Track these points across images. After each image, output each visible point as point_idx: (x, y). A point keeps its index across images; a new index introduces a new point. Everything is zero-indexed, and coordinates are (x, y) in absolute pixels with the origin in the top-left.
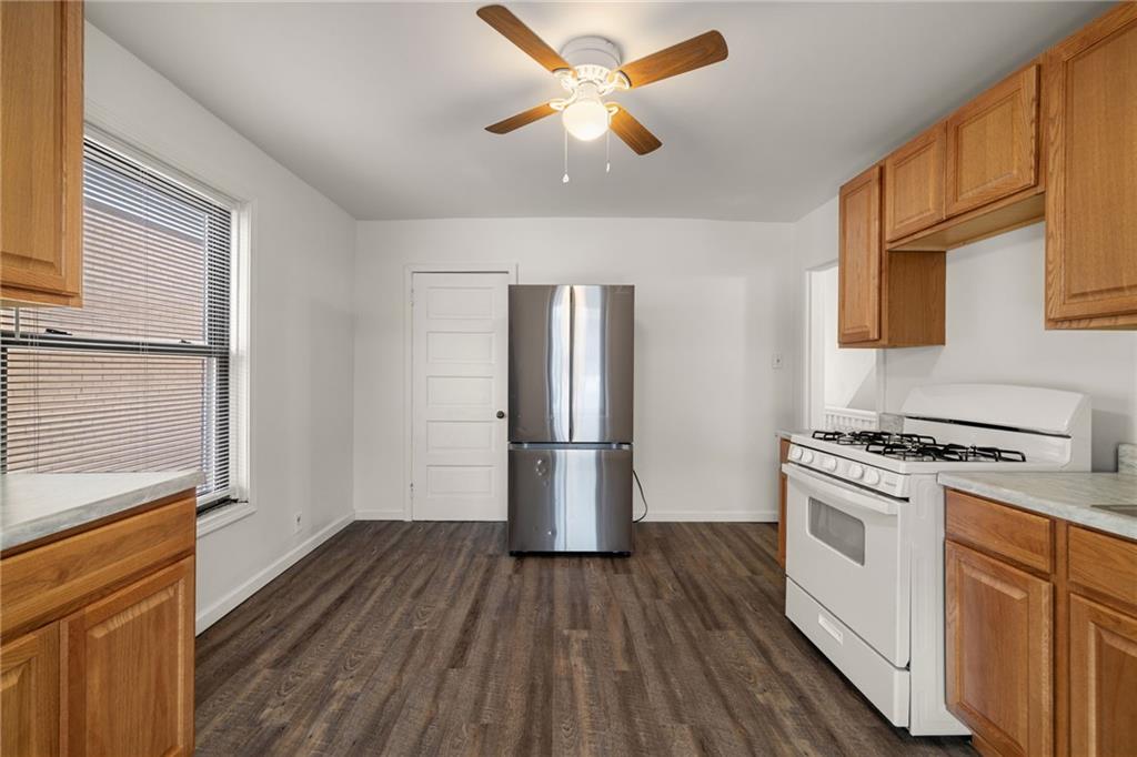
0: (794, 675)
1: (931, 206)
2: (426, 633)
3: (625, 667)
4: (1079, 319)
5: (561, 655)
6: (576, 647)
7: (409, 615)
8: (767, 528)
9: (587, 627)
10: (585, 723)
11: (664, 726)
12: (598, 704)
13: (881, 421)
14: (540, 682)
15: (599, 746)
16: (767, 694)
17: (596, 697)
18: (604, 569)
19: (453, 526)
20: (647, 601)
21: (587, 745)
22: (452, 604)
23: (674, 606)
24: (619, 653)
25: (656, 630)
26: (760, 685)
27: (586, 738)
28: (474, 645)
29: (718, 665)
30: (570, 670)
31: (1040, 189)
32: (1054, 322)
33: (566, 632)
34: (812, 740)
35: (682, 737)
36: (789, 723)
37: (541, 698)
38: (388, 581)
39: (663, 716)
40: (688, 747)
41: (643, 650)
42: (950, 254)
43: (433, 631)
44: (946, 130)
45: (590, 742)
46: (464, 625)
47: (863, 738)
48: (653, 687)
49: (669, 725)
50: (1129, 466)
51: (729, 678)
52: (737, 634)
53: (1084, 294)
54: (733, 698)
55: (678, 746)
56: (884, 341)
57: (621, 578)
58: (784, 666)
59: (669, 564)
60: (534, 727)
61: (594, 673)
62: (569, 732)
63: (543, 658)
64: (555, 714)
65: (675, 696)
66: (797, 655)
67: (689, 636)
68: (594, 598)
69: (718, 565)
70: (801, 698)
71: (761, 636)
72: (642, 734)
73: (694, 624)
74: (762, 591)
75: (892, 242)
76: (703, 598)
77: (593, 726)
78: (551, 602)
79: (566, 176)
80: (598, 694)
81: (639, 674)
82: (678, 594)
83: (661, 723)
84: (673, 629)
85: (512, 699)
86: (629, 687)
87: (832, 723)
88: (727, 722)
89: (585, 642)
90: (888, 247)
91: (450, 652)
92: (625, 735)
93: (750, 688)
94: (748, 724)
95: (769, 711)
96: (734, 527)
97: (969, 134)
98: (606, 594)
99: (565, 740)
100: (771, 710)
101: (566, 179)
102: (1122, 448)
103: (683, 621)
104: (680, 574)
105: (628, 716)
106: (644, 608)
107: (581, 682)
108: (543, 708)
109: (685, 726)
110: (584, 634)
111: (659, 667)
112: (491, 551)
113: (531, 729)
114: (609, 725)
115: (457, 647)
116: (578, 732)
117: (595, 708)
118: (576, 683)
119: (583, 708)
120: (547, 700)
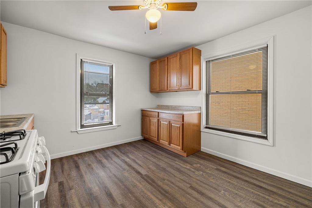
10: (146, 191)
11: (126, 201)
14: (167, 195)
15: (139, 188)
21: (141, 187)
27: (143, 188)
35: (120, 200)
37: (162, 191)
40: (118, 198)
49: (124, 202)
55: (120, 198)
62: (147, 187)
63: (176, 203)
64: (154, 189)
72: (131, 196)
80: (149, 200)
83: (127, 201)
85: (167, 187)
92: (134, 193)
105: (137, 198)
107: (157, 202)
108: (159, 189)
109: (120, 204)
114: (140, 194)
116: (146, 188)
117: (147, 196)
118: (158, 200)
119: (149, 194)
120: (159, 191)
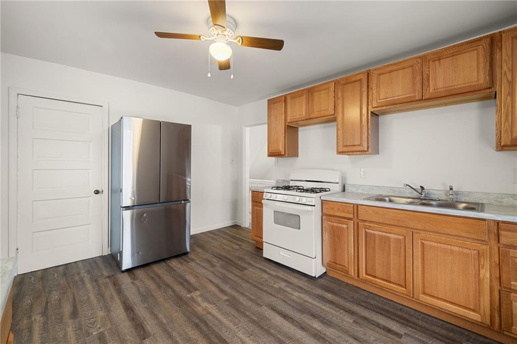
0: (278, 274)
1: (304, 114)
2: (106, 332)
3: (226, 298)
4: (345, 152)
5: (196, 306)
6: (199, 299)
7: (80, 329)
8: (230, 228)
9: (196, 290)
10: (231, 325)
12: (229, 316)
13: (277, 182)
14: (197, 321)
15: (243, 330)
16: (277, 284)
17: (225, 314)
18: (181, 263)
19: (61, 268)
20: (212, 269)
21: (239, 332)
22: (108, 309)
23: (222, 267)
24: (219, 294)
25: (225, 279)
26: (272, 282)
27: (236, 330)
28: (145, 323)
29: (256, 282)
30: (205, 309)
31: (335, 116)
32: (339, 153)
33: (188, 296)
34: (297, 291)
35: (266, 311)
36: (288, 289)
37: (204, 327)
38: (38, 318)
39: (255, 308)
41: (226, 288)
42: (299, 128)
43: (110, 329)
44: (309, 91)
45: (239, 331)
46: (128, 316)
47: (306, 284)
48: (242, 299)
49: (259, 309)
50: (348, 190)
51: (262, 284)
52: (252, 269)
53: (347, 146)
54: (269, 290)
55: (267, 314)
56: (286, 155)
57: (192, 264)
58: (274, 273)
59: (207, 251)
60: (213, 339)
61: (217, 306)
62: (228, 332)
63: (188, 311)
64: (216, 329)
65: (252, 299)
66: (274, 268)
67: (237, 276)
68: (187, 276)
69: (225, 247)
70: (285, 281)
71: (260, 267)
72: (253, 317)
73: (236, 271)
74: (247, 251)
75: (289, 123)
76: (231, 261)
77: (235, 324)
78: (168, 286)
79: (209, 74)
81: (233, 297)
82: (220, 262)
83: (256, 310)
84: (230, 276)
85: (191, 334)
86: (234, 304)
87: (298, 284)
88: (274, 299)
89: (201, 296)
90: (287, 124)
91: (134, 333)
92: (249, 321)
93: (271, 285)
94: (279, 296)
95: (281, 289)
96: (219, 230)
97: (316, 95)
98: (192, 273)
99: (230, 336)
100: (281, 288)
101: (209, 75)
102: (346, 185)
103: (231, 272)
104: (215, 254)
105: (243, 314)
106: (213, 273)
107: (214, 311)
108: (208, 330)
109: (263, 307)
110: (198, 293)
111: (238, 292)
112: (106, 274)
113: (212, 341)
114: (240, 321)
115: (136, 329)
116: (231, 330)
117: (229, 318)
118: (213, 313)
119: (225, 321)
120: (208, 326)
